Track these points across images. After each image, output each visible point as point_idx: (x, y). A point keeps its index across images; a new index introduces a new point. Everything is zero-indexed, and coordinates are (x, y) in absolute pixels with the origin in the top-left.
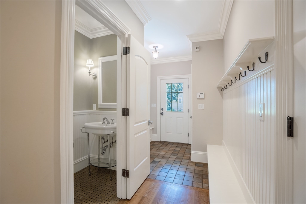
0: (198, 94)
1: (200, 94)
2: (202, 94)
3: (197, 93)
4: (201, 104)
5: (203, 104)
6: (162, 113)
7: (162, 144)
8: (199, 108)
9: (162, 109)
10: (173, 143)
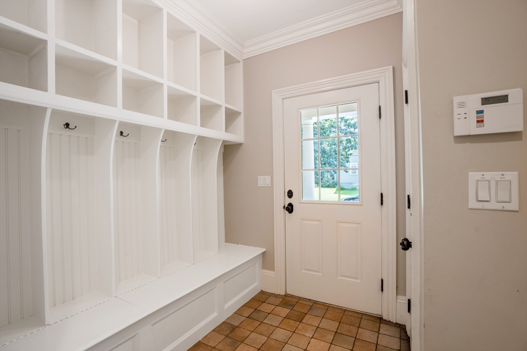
0: (462, 105)
1: (486, 101)
2: (504, 99)
3: (457, 100)
4: (488, 175)
5: (512, 176)
6: (291, 205)
7: (285, 311)
8: (473, 204)
9: (290, 194)
10: (327, 307)
